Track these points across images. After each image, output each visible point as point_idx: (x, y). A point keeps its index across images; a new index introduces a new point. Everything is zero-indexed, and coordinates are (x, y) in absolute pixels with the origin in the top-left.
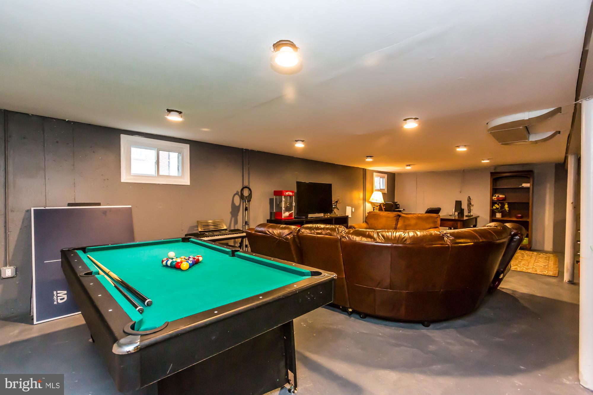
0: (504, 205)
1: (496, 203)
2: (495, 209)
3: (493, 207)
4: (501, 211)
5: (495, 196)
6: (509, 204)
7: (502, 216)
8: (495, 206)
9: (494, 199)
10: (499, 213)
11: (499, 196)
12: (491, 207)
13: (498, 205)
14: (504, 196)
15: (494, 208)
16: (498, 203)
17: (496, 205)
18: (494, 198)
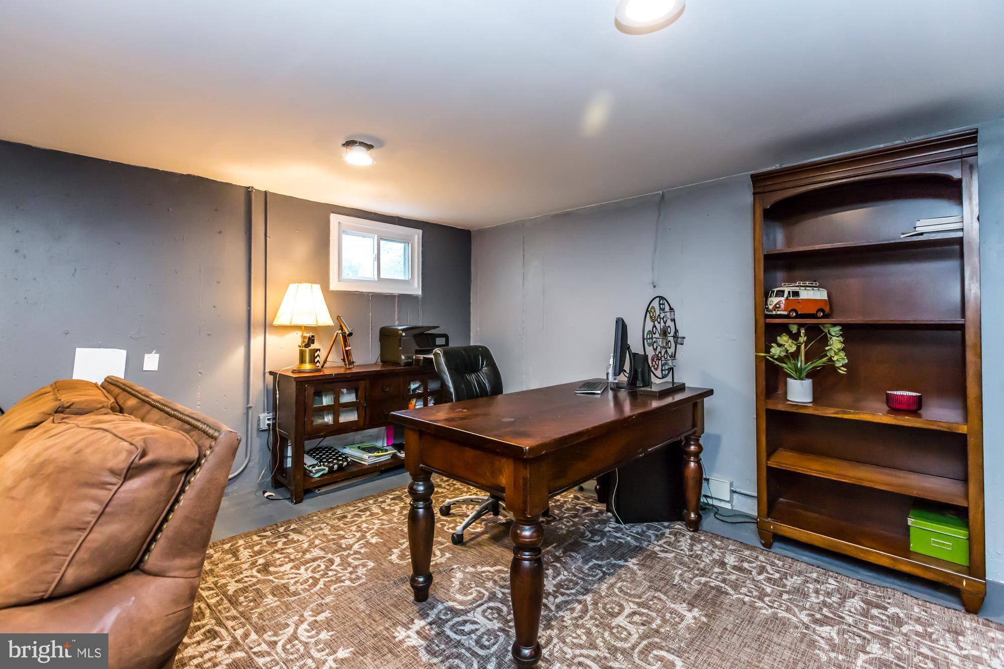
0: (825, 340)
1: (784, 329)
2: (780, 359)
3: (767, 350)
4: (810, 366)
5: (780, 293)
6: (850, 332)
7: (818, 396)
8: (780, 345)
9: (776, 307)
10: (801, 379)
11: (796, 294)
12: (762, 345)
13: (795, 337)
14: (821, 295)
15: (776, 351)
16: (794, 329)
17: (784, 339)
18: (774, 300)
